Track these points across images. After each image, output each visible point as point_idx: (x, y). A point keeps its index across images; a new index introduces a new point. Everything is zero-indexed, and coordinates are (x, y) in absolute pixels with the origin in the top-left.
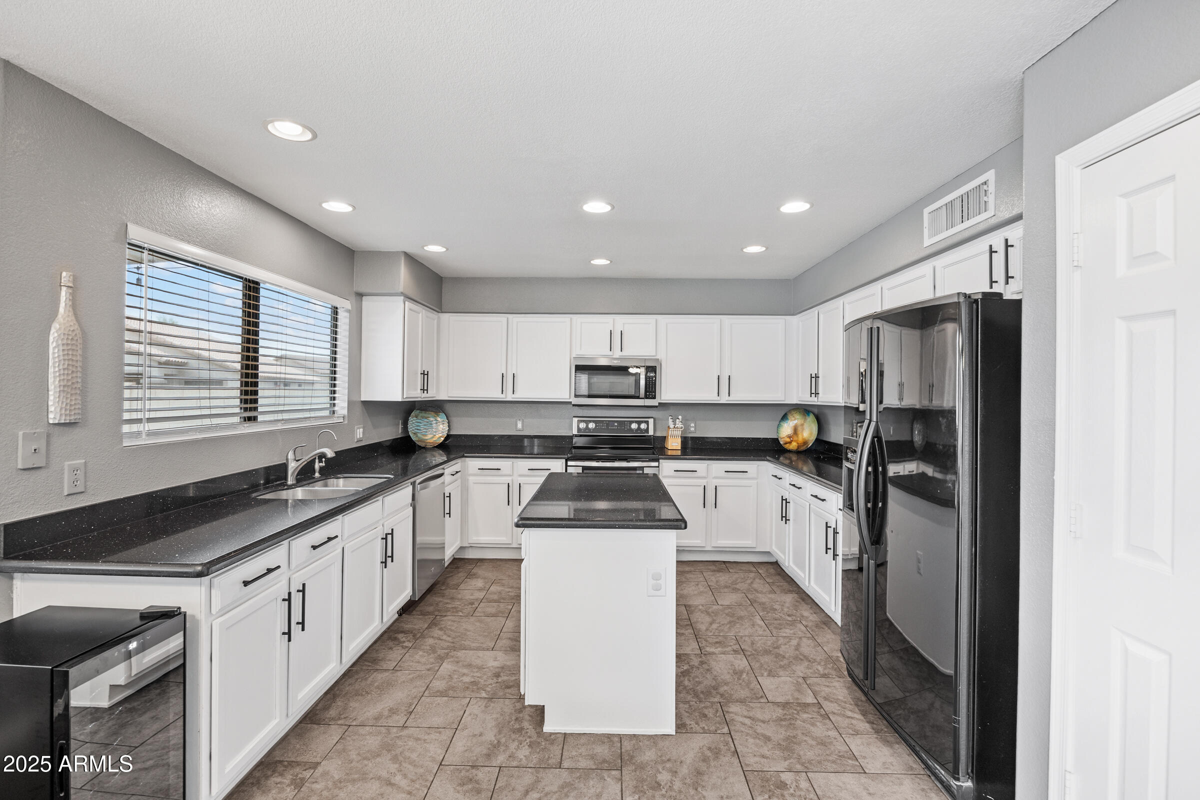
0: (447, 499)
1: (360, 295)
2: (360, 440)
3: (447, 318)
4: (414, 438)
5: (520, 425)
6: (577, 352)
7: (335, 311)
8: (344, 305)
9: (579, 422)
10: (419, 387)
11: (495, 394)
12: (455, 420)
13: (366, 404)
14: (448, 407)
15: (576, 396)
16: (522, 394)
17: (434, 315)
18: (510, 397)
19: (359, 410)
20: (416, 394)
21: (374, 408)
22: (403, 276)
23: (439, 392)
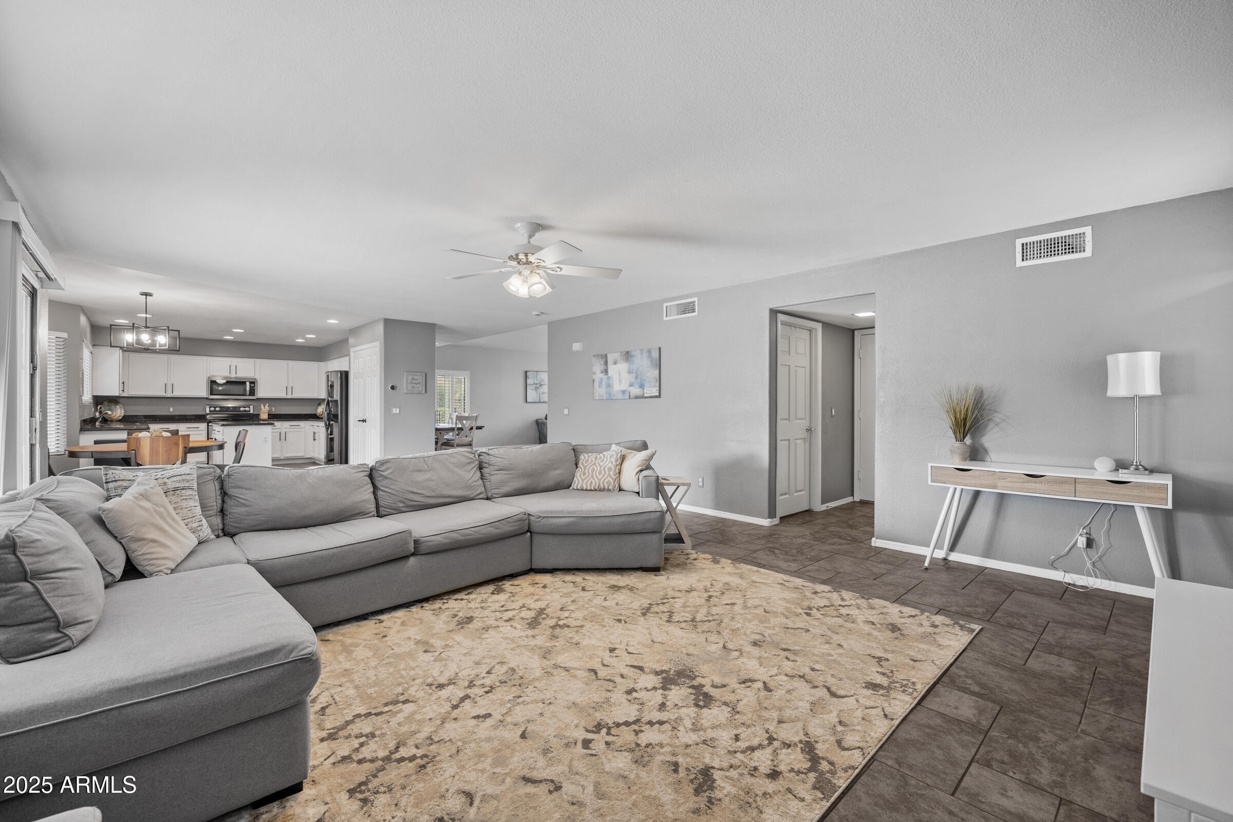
3: (127, 354)
5: (171, 410)
6: (211, 374)
8: (92, 351)
10: (121, 389)
11: (161, 393)
15: (211, 395)
16: (177, 393)
18: (170, 395)
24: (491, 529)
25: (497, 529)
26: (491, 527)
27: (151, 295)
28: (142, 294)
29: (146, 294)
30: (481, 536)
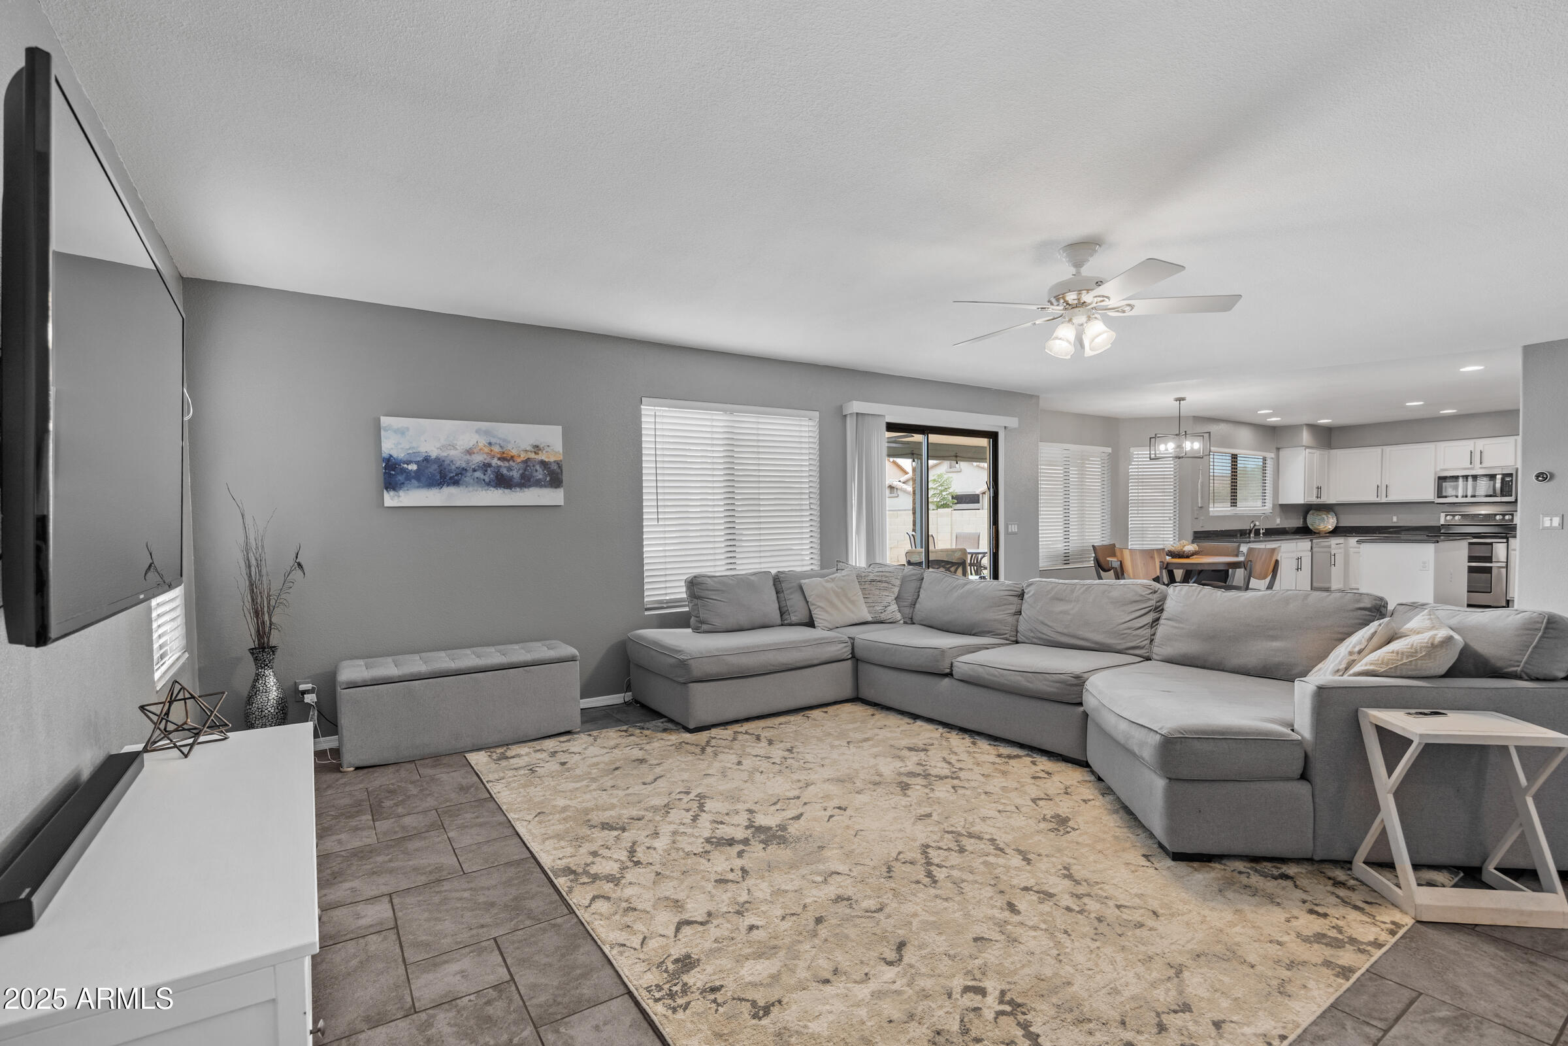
0: (1333, 557)
1: (1278, 449)
2: (1278, 525)
3: (1333, 452)
4: (1311, 527)
5: (1395, 519)
6: (1441, 466)
7: (1264, 459)
8: (1270, 455)
9: (1446, 516)
10: (1315, 495)
11: (1372, 498)
12: (1342, 517)
13: (1282, 506)
14: (1336, 508)
15: (1438, 497)
16: (1393, 498)
17: (1326, 452)
18: (1384, 500)
19: (1278, 509)
20: (1313, 500)
21: (1286, 509)
22: (1306, 437)
23: (1328, 498)
24: (1020, 678)
25: (1028, 681)
26: (1022, 676)
27: (1183, 399)
28: (1177, 400)
29: (1180, 400)
30: (1006, 682)
